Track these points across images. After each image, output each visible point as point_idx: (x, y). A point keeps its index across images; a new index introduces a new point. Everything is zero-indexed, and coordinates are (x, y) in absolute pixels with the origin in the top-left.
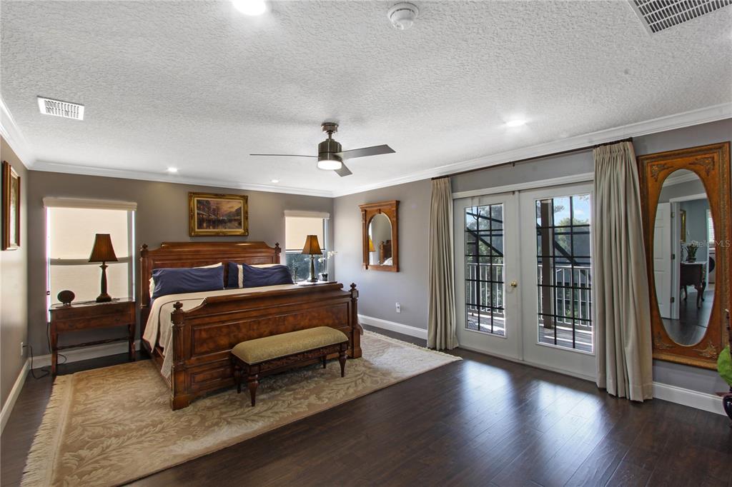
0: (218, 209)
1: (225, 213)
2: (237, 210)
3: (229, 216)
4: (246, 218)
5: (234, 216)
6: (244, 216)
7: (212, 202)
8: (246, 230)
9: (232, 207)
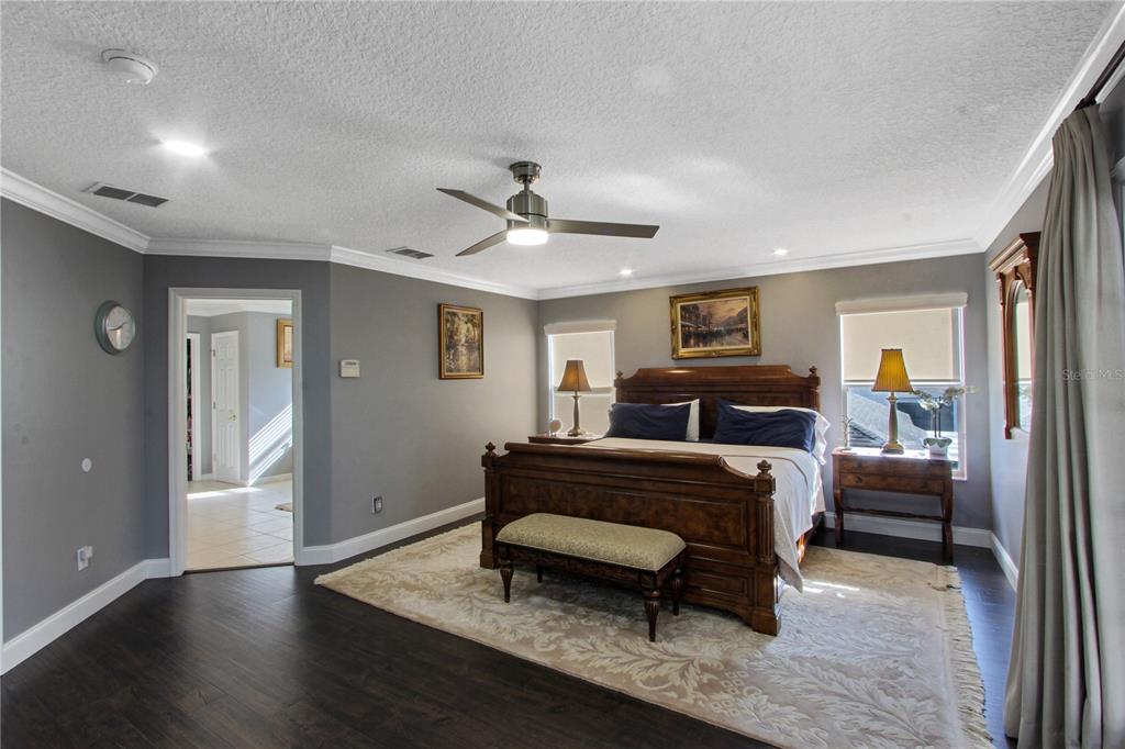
0: (710, 315)
1: (722, 320)
2: (740, 314)
3: (728, 324)
4: (756, 325)
5: (735, 323)
6: (752, 322)
7: (700, 306)
8: (757, 345)
9: (733, 309)
